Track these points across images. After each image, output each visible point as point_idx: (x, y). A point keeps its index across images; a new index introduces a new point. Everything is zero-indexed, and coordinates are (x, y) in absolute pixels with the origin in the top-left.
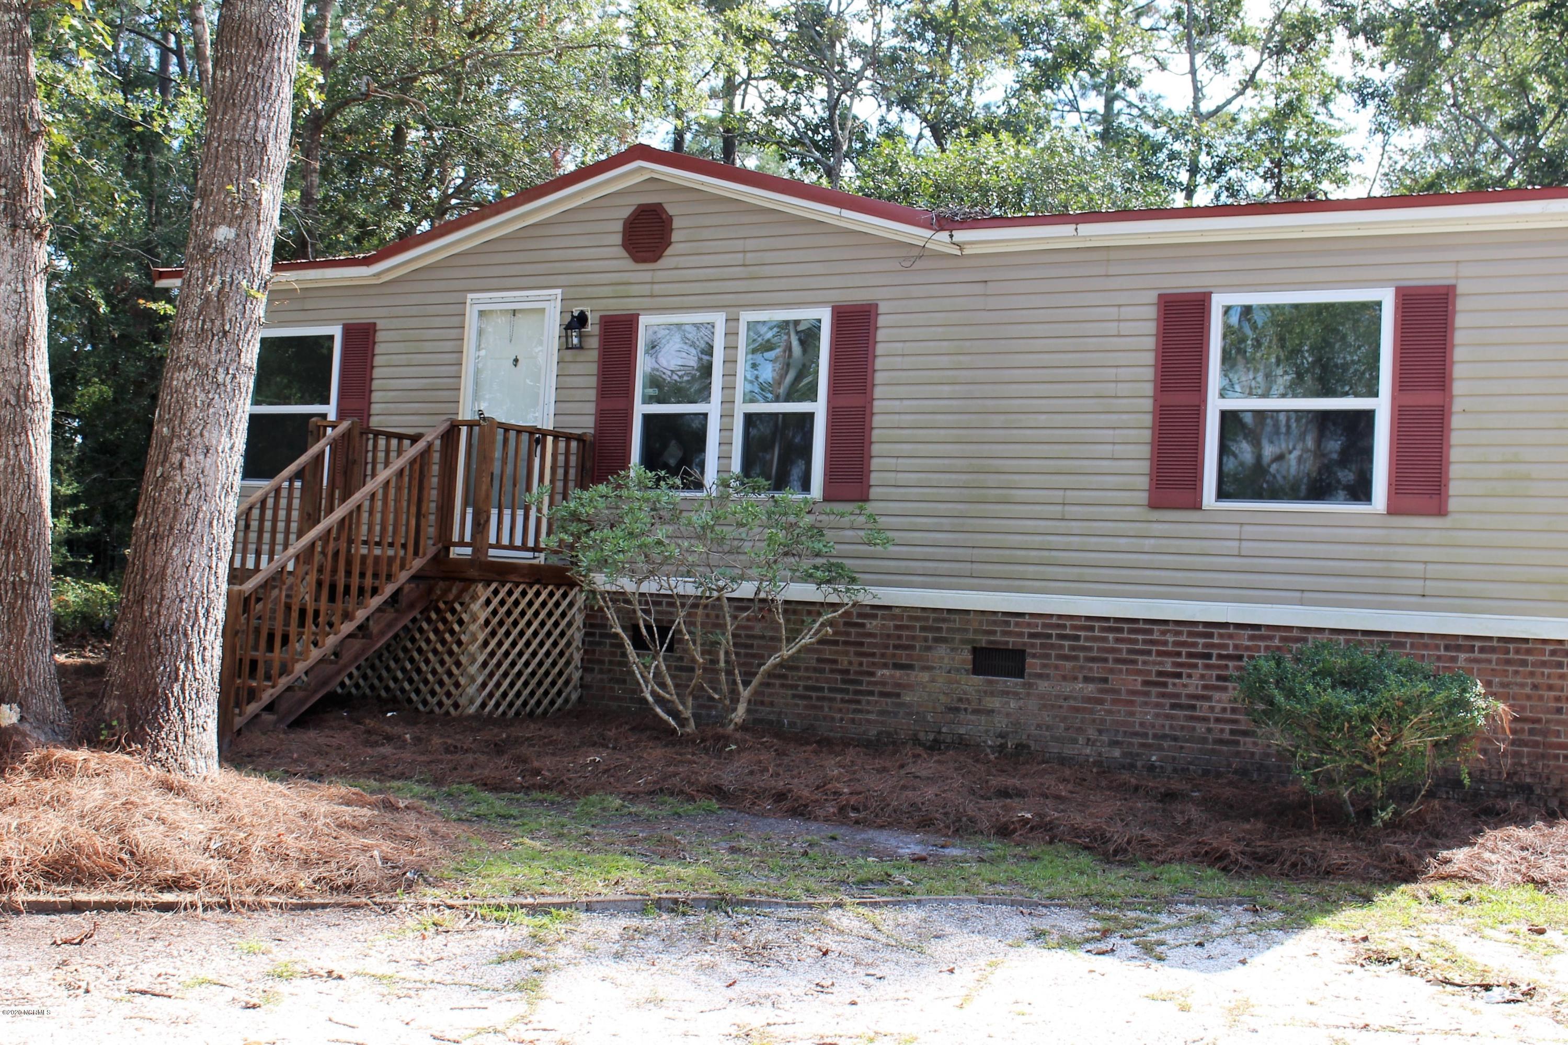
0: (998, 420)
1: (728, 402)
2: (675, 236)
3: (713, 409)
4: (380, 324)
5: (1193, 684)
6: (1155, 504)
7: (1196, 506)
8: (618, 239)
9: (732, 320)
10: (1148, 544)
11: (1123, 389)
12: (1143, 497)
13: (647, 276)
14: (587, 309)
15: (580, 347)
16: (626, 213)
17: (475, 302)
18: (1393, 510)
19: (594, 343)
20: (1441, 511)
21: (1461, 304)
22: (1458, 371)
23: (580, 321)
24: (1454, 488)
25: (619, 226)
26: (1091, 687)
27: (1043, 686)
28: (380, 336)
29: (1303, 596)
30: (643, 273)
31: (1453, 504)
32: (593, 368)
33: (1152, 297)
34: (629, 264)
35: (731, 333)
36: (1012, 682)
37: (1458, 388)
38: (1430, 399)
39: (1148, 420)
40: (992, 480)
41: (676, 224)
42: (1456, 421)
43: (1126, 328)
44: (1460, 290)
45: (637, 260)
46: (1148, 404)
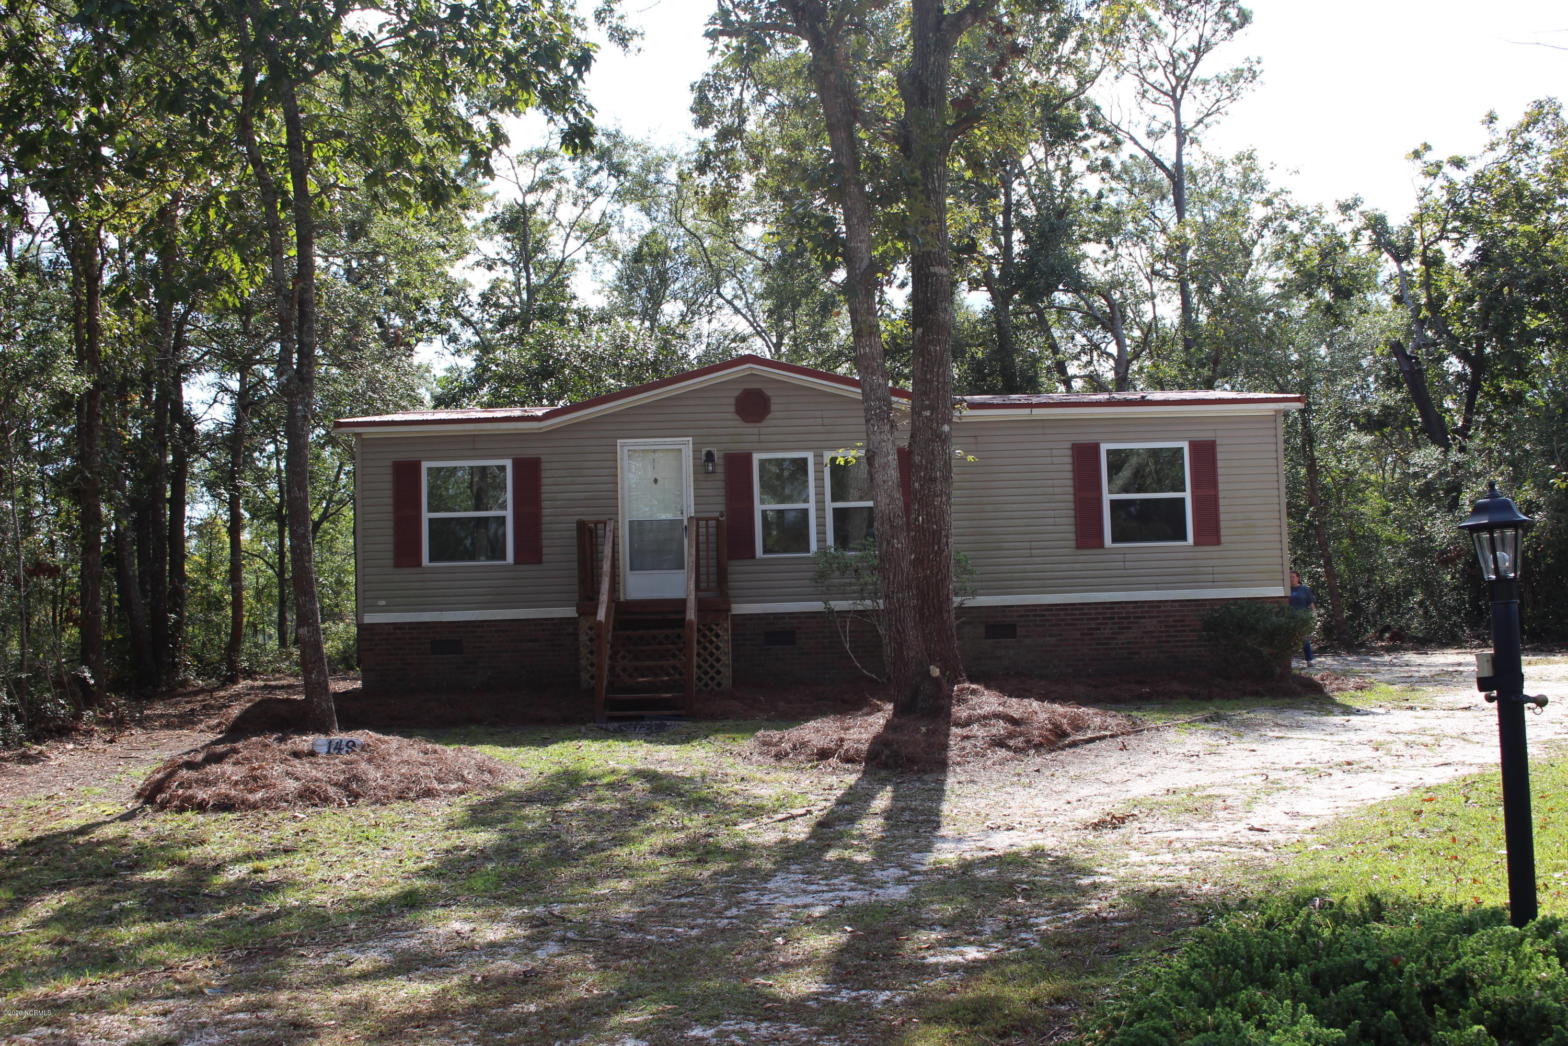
0: (990, 508)
1: (820, 502)
2: (773, 408)
3: (811, 506)
4: (544, 458)
5: (1106, 633)
6: (1078, 547)
7: (1101, 545)
8: (733, 409)
9: (819, 457)
10: (1078, 566)
11: (1058, 490)
12: (1073, 543)
13: (756, 431)
14: (713, 449)
15: (713, 472)
16: (737, 393)
17: (624, 446)
18: (1196, 543)
19: (720, 469)
20: (1218, 543)
21: (1219, 449)
22: (1220, 479)
23: (710, 456)
24: (1223, 532)
25: (732, 401)
26: (1053, 640)
27: (1027, 641)
28: (544, 466)
29: (1157, 586)
30: (751, 429)
31: (1223, 539)
32: (721, 484)
33: (1069, 445)
34: (740, 423)
35: (819, 464)
36: (1010, 641)
37: (1221, 487)
38: (1211, 492)
39: (1072, 505)
40: (988, 539)
41: (773, 400)
42: (1221, 502)
43: (1055, 460)
44: (1219, 442)
45: (746, 421)
46: (1071, 498)
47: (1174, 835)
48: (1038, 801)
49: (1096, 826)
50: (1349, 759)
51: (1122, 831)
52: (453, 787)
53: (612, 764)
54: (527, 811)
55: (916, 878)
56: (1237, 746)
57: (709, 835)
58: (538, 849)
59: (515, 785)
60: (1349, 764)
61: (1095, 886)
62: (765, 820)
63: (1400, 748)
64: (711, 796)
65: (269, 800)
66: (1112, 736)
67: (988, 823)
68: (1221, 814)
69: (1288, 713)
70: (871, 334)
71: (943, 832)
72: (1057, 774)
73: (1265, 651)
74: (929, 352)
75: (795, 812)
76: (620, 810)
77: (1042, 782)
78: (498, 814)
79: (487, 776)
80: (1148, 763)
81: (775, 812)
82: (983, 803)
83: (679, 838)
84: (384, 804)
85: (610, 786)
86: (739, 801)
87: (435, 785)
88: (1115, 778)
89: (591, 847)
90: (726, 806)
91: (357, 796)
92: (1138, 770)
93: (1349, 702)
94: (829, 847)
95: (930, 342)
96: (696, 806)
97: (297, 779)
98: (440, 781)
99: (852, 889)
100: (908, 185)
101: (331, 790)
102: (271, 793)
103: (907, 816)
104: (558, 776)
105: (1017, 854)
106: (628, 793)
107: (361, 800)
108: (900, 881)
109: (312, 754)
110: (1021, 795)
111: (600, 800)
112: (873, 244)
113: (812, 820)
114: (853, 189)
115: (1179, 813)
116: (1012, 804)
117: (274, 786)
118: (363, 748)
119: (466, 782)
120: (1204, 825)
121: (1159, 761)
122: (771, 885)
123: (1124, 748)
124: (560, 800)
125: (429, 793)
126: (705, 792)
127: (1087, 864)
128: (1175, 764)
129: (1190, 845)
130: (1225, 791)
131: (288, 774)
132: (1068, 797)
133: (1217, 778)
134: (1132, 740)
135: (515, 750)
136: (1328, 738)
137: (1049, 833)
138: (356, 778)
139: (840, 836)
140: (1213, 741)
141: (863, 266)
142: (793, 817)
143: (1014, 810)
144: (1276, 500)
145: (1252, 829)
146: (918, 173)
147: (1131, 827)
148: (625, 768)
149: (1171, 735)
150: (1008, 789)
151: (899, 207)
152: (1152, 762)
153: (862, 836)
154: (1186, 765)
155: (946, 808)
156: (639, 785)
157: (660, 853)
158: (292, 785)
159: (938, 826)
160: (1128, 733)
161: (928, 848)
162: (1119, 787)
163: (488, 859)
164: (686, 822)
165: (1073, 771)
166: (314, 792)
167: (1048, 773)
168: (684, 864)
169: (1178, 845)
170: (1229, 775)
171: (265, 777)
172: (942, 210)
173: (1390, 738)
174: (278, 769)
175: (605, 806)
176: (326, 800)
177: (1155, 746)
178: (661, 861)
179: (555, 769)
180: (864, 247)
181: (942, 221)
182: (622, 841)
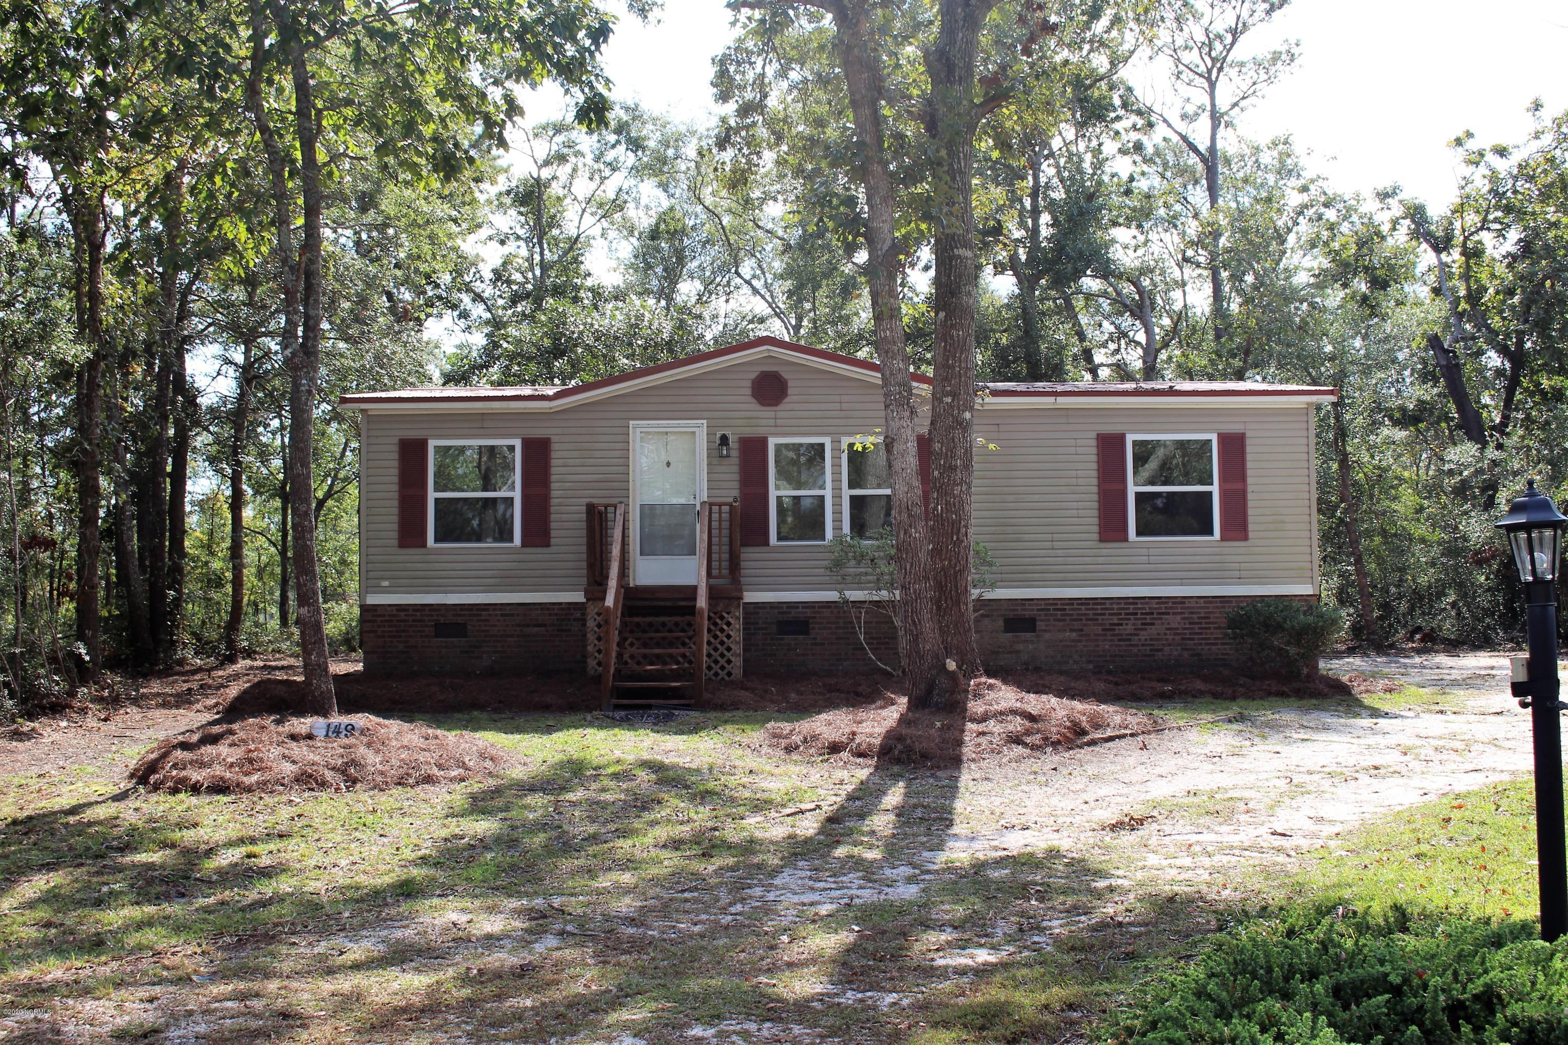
0: (1011, 498)
1: (837, 489)
2: (790, 391)
3: (828, 493)
4: (554, 439)
5: (1129, 628)
6: (1101, 540)
7: (1126, 539)
8: (749, 391)
9: (836, 442)
10: (1101, 560)
11: (1081, 482)
12: (1096, 536)
13: (772, 414)
14: (727, 432)
15: (728, 456)
16: (754, 376)
17: (636, 428)
18: (1223, 538)
19: (735, 453)
20: (1246, 538)
21: (1248, 442)
22: (1249, 473)
23: (724, 440)
24: (1251, 527)
25: (749, 383)
26: (1074, 635)
27: (1047, 636)
28: (554, 446)
29: (1182, 582)
30: (766, 414)
31: (1251, 535)
32: (736, 469)
33: (1094, 435)
34: (757, 406)
35: (837, 450)
36: (1028, 635)
37: (1249, 480)
38: (1239, 486)
39: (1096, 497)
40: (1009, 530)
41: (790, 384)
42: (1250, 496)
43: (1080, 450)
44: (1248, 434)
45: (762, 404)
46: (1095, 489)
47: (1194, 838)
48: (1054, 801)
49: (1114, 827)
50: (1377, 764)
51: (1140, 833)
52: (453, 774)
53: (618, 754)
54: (529, 800)
55: (927, 877)
56: (1261, 747)
57: (716, 829)
58: (540, 839)
59: (518, 773)
60: (1376, 768)
61: (1111, 889)
62: (773, 814)
63: (1429, 752)
64: (718, 789)
65: (265, 783)
66: (1132, 735)
67: (1003, 822)
68: (1244, 818)
69: (1315, 715)
70: (892, 317)
71: (955, 830)
72: (1075, 773)
73: (1292, 650)
74: (952, 337)
75: (804, 806)
76: (625, 801)
77: (1059, 781)
78: (499, 802)
79: (488, 764)
80: (1168, 763)
81: (783, 806)
82: (997, 801)
83: (683, 831)
84: (382, 790)
85: (615, 776)
86: (747, 794)
87: (435, 771)
88: (1134, 779)
89: (594, 838)
90: (733, 800)
91: (355, 781)
92: (1158, 770)
93: (1377, 705)
94: (838, 842)
95: (952, 326)
96: (703, 798)
97: (294, 762)
98: (440, 767)
99: (860, 887)
100: (935, 164)
101: (329, 775)
102: (267, 776)
103: (919, 813)
104: (562, 765)
105: (1031, 855)
106: (633, 784)
107: (358, 785)
108: (910, 880)
109: (310, 737)
110: (1037, 793)
111: (604, 790)
112: (896, 225)
113: (821, 815)
114: (877, 169)
115: (1199, 815)
116: (1028, 803)
117: (271, 769)
118: (362, 733)
119: (468, 769)
120: (1225, 829)
121: (1180, 762)
122: (777, 882)
123: (1144, 747)
124: (563, 789)
125: (429, 780)
126: (711, 785)
127: (1103, 866)
128: (1197, 764)
129: (1210, 849)
130: (1247, 794)
131: (284, 757)
132: (1085, 797)
133: (1241, 779)
134: (1153, 740)
135: (517, 737)
136: (1355, 741)
137: (1065, 833)
138: (354, 763)
139: (850, 832)
140: (1236, 741)
141: (885, 248)
142: (802, 812)
143: (1029, 809)
144: (1306, 496)
145: (1274, 833)
146: (943, 153)
147: (1149, 829)
148: (631, 758)
149: (1193, 735)
150: (1024, 787)
151: (922, 188)
152: (1173, 762)
153: (873, 832)
154: (1208, 766)
155: (959, 805)
156: (643, 775)
157: (664, 846)
158: (288, 769)
159: (950, 824)
160: (1149, 733)
161: (939, 847)
162: (1138, 787)
163: (487, 848)
164: (692, 815)
165: (1091, 770)
166: (311, 776)
167: (1065, 772)
168: (689, 858)
169: (1197, 848)
170: (1252, 778)
171: (261, 760)
172: (967, 190)
173: (1419, 742)
174: (275, 752)
175: (608, 797)
176: (323, 784)
177: (1177, 745)
178: (665, 854)
179: (559, 757)
180: (886, 227)
181: (967, 201)
182: (624, 833)
